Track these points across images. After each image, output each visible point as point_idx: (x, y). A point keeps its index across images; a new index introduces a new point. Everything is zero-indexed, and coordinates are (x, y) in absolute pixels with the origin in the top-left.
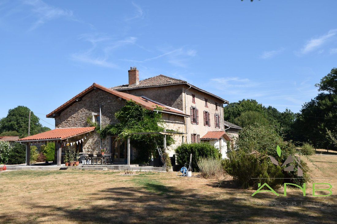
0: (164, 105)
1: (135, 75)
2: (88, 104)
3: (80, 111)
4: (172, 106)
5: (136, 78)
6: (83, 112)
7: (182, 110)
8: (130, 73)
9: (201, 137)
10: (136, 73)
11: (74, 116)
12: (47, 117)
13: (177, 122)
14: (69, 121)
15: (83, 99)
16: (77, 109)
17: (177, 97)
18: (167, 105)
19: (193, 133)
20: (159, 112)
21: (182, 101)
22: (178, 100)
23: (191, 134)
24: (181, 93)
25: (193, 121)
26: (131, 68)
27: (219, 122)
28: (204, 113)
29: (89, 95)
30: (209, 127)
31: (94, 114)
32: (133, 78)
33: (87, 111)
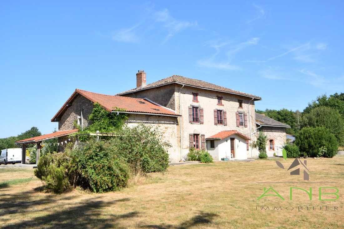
0: (160, 105)
1: (141, 77)
2: (75, 108)
3: (71, 115)
4: (167, 106)
5: (142, 80)
6: (73, 116)
7: (174, 109)
8: (138, 76)
9: (206, 137)
10: (142, 76)
11: (68, 119)
12: (51, 121)
13: (163, 122)
14: (65, 124)
15: (73, 103)
16: (70, 113)
17: (171, 97)
18: (163, 106)
19: (192, 133)
20: (119, 113)
21: (174, 100)
22: (171, 100)
23: (189, 134)
24: (173, 93)
25: (192, 120)
26: (139, 71)
27: (244, 120)
28: (214, 112)
29: (76, 100)
30: (224, 126)
31: (79, 117)
32: (140, 81)
33: (75, 115)
